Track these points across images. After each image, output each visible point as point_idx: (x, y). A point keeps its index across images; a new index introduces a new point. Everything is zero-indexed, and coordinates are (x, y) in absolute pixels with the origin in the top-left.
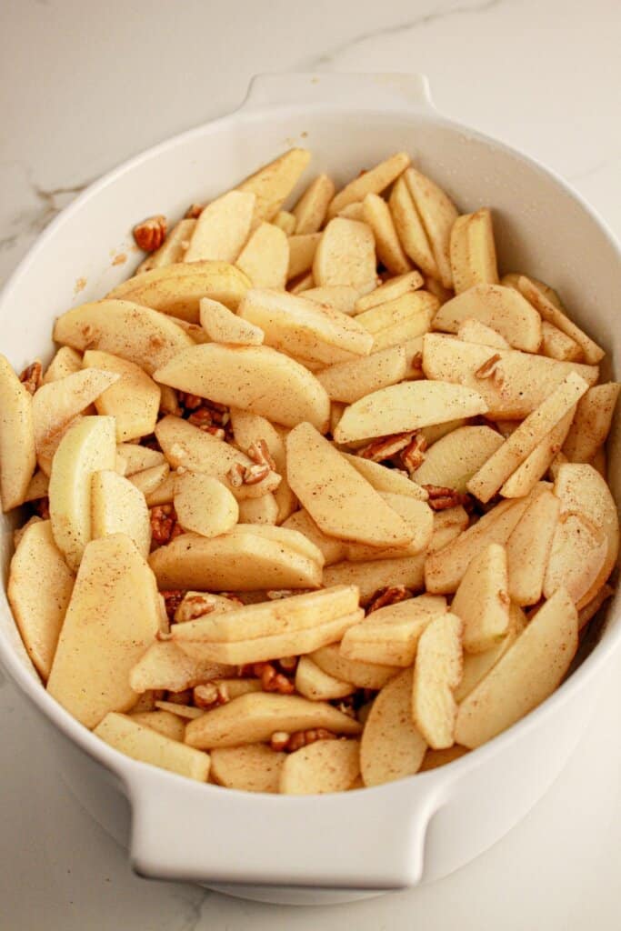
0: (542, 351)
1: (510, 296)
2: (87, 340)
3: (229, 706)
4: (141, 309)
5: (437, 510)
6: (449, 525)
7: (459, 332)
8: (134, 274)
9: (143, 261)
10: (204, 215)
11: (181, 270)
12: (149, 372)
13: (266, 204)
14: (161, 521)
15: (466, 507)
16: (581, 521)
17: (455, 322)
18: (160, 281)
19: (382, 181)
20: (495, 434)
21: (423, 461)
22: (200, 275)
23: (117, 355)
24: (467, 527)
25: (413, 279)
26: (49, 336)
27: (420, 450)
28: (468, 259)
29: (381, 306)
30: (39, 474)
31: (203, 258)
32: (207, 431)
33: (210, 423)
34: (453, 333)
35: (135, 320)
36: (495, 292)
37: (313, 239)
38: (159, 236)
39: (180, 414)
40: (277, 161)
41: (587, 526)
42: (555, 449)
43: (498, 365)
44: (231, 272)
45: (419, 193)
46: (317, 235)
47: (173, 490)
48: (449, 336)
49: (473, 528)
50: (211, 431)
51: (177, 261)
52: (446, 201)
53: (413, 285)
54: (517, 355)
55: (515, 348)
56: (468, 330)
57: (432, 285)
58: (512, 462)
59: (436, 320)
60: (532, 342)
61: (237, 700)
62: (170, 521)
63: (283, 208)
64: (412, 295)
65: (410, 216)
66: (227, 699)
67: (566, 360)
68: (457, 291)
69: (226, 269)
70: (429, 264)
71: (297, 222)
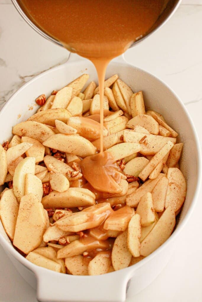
0: (159, 134)
1: (149, 118)
2: (22, 133)
3: (70, 244)
4: (38, 123)
5: (129, 182)
6: (133, 187)
7: (134, 129)
8: (36, 112)
9: (39, 108)
10: (57, 94)
11: (50, 111)
12: (41, 143)
13: (76, 91)
14: (46, 188)
15: (138, 181)
16: (175, 185)
17: (133, 125)
18: (44, 114)
19: (110, 83)
20: (146, 159)
21: (124, 168)
22: (56, 112)
23: (32, 137)
24: (138, 187)
25: (120, 112)
26: (11, 133)
27: (124, 164)
28: (136, 107)
29: (111, 121)
30: (9, 175)
31: (57, 107)
32: (59, 159)
33: (60, 157)
34: (133, 129)
35: (37, 127)
36: (145, 117)
37: (90, 101)
38: (44, 101)
39: (51, 155)
40: (79, 78)
41: (177, 186)
42: (164, 164)
43: (146, 139)
44: (65, 112)
45: (121, 87)
46: (92, 99)
47: (50, 178)
48: (131, 130)
49: (140, 188)
50: (60, 159)
51: (49, 109)
52: (129, 89)
53: (120, 115)
54: (152, 136)
55: (151, 134)
56: (137, 128)
57: (126, 114)
58: (152, 168)
59: (127, 125)
60: (156, 132)
61: (73, 243)
62: (49, 188)
63: (80, 92)
64: (120, 117)
65: (119, 94)
66: (69, 242)
67: (167, 136)
68: (133, 116)
69: (64, 111)
70: (125, 108)
71: (85, 96)
